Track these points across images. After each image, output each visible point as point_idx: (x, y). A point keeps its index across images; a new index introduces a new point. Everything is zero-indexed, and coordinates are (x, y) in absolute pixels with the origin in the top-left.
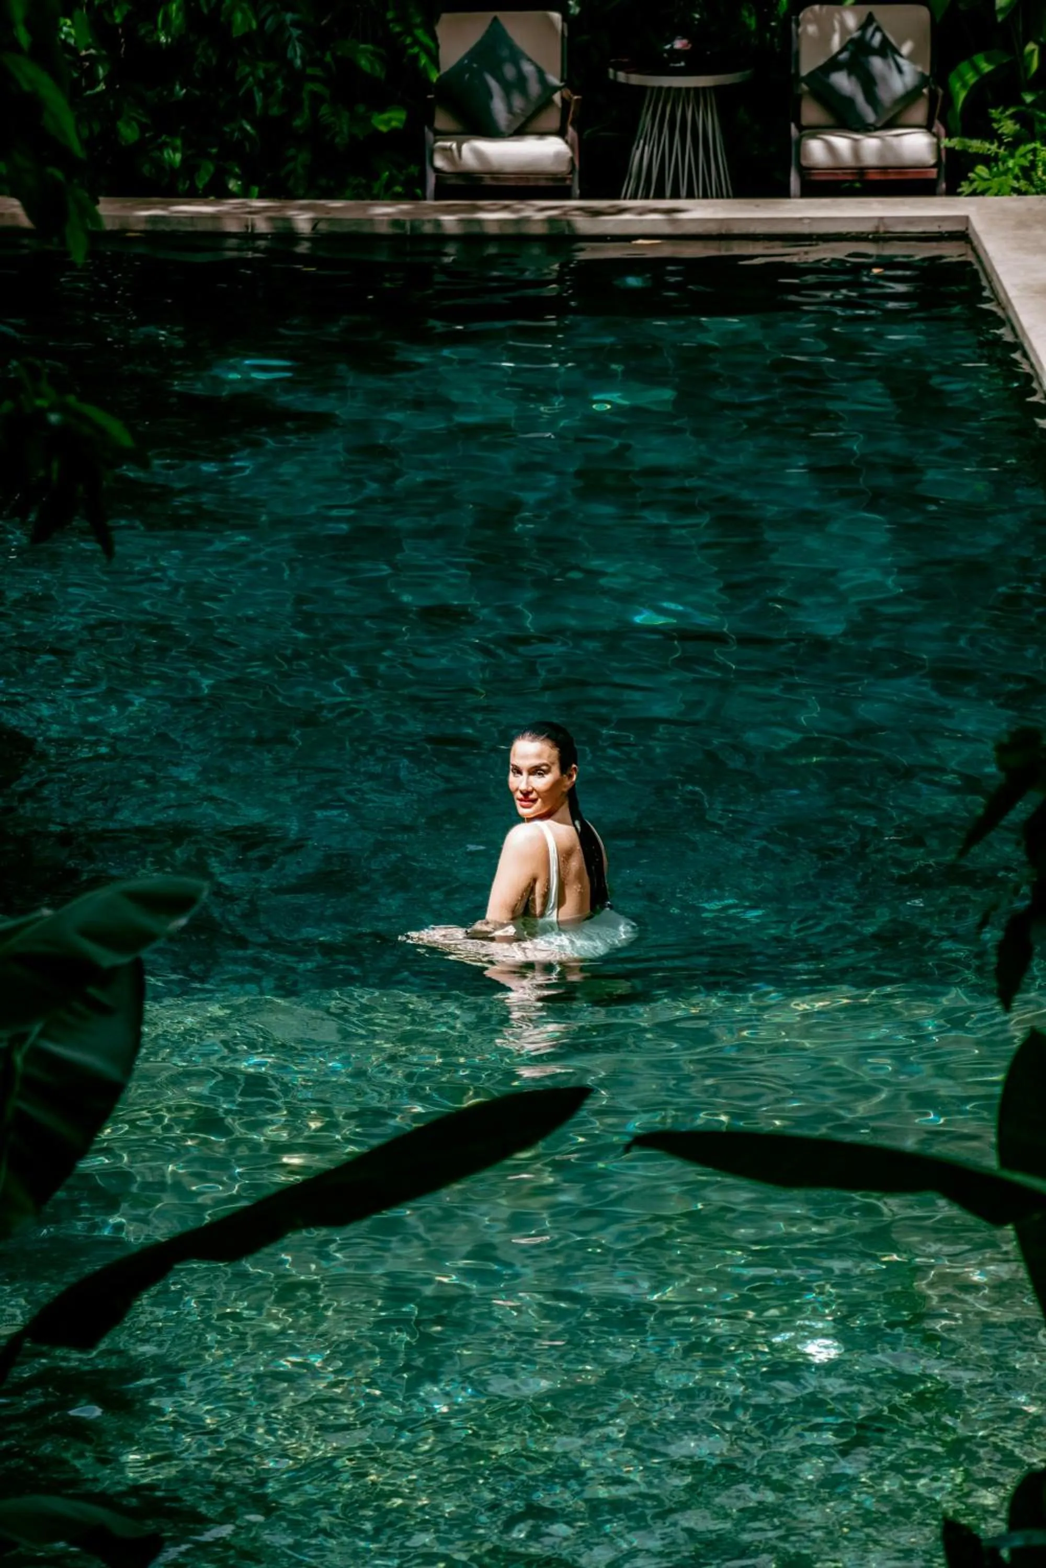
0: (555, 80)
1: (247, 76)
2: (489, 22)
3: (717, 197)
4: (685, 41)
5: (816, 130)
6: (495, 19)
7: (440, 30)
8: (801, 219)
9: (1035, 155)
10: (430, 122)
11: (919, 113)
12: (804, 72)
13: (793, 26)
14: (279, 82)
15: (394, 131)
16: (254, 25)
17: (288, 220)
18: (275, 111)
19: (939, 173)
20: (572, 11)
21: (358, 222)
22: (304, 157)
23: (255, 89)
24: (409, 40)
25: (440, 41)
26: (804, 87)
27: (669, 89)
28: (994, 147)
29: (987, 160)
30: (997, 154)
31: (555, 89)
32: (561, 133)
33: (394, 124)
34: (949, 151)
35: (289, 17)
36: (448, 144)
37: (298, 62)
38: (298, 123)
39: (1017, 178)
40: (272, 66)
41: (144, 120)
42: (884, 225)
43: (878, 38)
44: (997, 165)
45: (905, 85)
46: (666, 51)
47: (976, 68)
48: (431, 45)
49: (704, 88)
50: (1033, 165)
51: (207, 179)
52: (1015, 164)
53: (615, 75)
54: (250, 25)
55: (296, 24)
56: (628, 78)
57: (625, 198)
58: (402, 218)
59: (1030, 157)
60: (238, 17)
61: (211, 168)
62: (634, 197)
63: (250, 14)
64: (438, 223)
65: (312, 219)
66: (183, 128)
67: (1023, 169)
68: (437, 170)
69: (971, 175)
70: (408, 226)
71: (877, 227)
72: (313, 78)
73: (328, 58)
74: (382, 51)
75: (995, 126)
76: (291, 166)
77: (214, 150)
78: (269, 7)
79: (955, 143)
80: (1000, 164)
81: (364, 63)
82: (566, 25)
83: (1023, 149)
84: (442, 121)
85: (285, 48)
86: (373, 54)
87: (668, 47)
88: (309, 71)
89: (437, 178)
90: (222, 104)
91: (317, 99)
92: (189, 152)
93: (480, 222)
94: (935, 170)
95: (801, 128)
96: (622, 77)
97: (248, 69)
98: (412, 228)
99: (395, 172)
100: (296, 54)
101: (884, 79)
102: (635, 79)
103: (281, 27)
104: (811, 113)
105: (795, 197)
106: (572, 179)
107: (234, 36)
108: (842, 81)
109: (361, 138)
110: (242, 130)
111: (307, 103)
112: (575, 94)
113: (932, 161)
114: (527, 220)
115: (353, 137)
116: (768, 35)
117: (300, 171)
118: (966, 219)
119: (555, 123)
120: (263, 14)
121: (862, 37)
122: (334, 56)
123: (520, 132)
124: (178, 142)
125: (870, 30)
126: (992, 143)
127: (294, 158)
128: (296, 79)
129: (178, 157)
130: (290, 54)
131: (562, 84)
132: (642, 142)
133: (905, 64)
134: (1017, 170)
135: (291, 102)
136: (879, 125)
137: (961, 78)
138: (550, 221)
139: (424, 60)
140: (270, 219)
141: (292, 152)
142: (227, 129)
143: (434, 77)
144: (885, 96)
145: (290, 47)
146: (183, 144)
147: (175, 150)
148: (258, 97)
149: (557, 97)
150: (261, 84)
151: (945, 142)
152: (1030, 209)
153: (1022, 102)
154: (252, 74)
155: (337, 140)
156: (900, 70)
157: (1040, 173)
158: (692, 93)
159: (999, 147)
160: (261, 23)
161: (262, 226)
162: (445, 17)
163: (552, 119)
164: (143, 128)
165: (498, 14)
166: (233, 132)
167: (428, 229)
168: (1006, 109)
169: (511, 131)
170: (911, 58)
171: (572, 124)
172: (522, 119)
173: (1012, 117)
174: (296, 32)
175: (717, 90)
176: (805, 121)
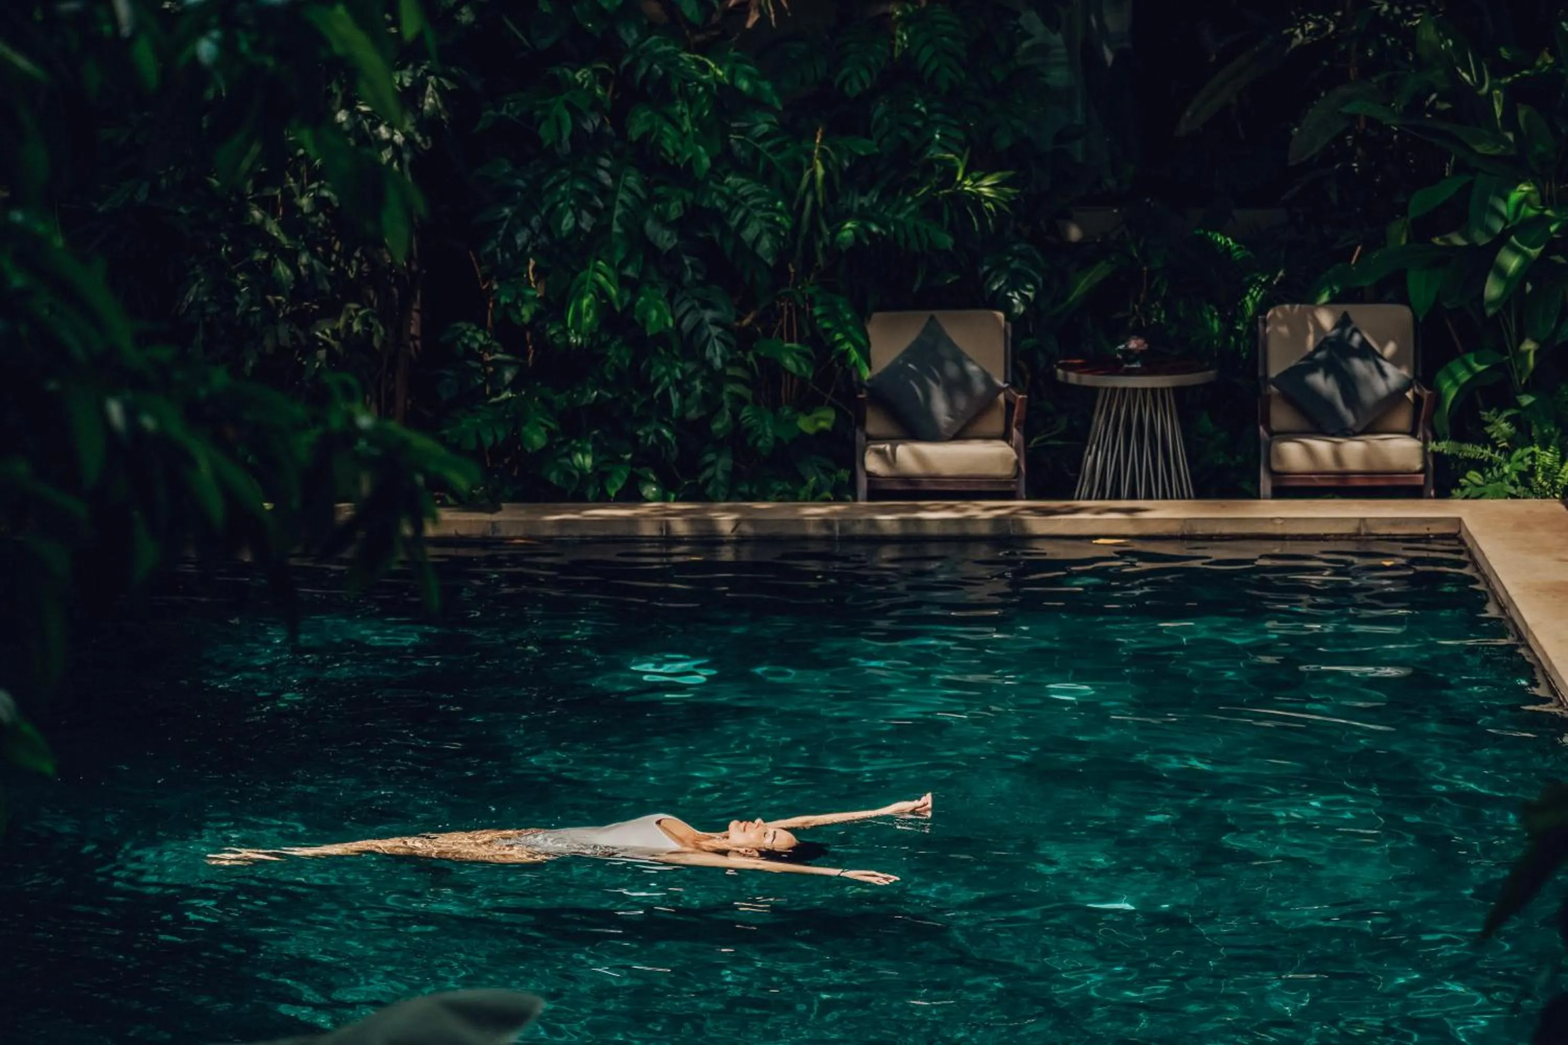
0: (1000, 382)
1: (663, 376)
2: (926, 320)
3: (1178, 498)
4: (1140, 341)
5: (1290, 435)
6: (932, 318)
7: (871, 330)
8: (1272, 519)
9: (1533, 460)
10: (862, 422)
11: (1402, 419)
12: (1273, 374)
13: (1260, 325)
14: (697, 383)
15: (821, 433)
16: (670, 323)
17: (711, 522)
18: (692, 414)
19: (1426, 479)
20: (1016, 310)
21: (783, 522)
22: (725, 462)
23: (671, 389)
24: (838, 336)
25: (872, 340)
26: (1273, 389)
27: (1124, 390)
28: (1487, 452)
29: (1480, 465)
30: (1490, 458)
31: (1000, 390)
32: (1006, 437)
33: (822, 424)
34: (1437, 455)
35: (708, 315)
36: (882, 446)
37: (718, 362)
38: (717, 426)
39: (1513, 483)
40: (690, 367)
41: (552, 426)
42: (1366, 526)
43: (1356, 338)
44: (1491, 471)
45: (1388, 387)
46: (1120, 351)
47: (1469, 369)
48: (863, 341)
49: (1162, 390)
50: (1532, 471)
51: (620, 485)
52: (1511, 469)
53: (1066, 377)
54: (666, 324)
55: (716, 323)
56: (1079, 379)
57: (1078, 499)
58: (830, 518)
59: (1528, 461)
60: (654, 314)
61: (624, 474)
62: (1089, 498)
63: (666, 311)
64: (873, 523)
65: (736, 520)
66: (596, 432)
67: (1521, 474)
68: (870, 475)
69: (1463, 481)
70: (837, 528)
71: (1359, 529)
72: (734, 380)
73: (750, 358)
74: (808, 349)
75: (1489, 430)
76: (708, 472)
77: (628, 456)
78: (686, 306)
79: (1444, 447)
80: (1495, 469)
81: (789, 362)
82: (1009, 325)
83: (1518, 453)
84: (875, 424)
85: (703, 348)
86: (799, 353)
87: (1122, 347)
88: (730, 372)
89: (869, 482)
90: (635, 407)
91: (740, 401)
92: (601, 459)
93: (920, 521)
94: (1422, 476)
95: (1272, 433)
96: (1073, 378)
97: (663, 369)
98: (842, 529)
99: (822, 477)
100: (716, 354)
101: (1367, 381)
102: (1088, 380)
103: (699, 326)
104: (1281, 417)
105: (1266, 498)
106: (1017, 484)
107: (649, 334)
108: (1320, 381)
109: (786, 441)
110: (658, 433)
111: (727, 405)
112: (1020, 393)
113: (1418, 466)
114: (971, 520)
115: (777, 439)
116: (1233, 339)
117: (720, 476)
118: (1459, 520)
119: (999, 427)
120: (679, 314)
121: (1340, 337)
122: (757, 357)
123: (960, 435)
124: (589, 447)
125: (1348, 331)
126: (1485, 447)
127: (712, 464)
128: (716, 379)
129: (588, 461)
130: (708, 353)
131: (1006, 385)
132: (1094, 447)
133: (1388, 368)
134: (1514, 476)
135: (712, 405)
136: (1358, 429)
137: (1452, 376)
138: (997, 520)
139: (855, 356)
140: (692, 521)
141: (710, 457)
142: (641, 433)
143: (867, 374)
144: (1367, 397)
145: (709, 347)
146: (594, 449)
147: (584, 452)
148: (675, 398)
149: (1001, 397)
150: (678, 384)
151: (1432, 446)
152: (1529, 512)
153: (1518, 405)
154: (668, 373)
155: (760, 443)
156: (1383, 375)
157: (1540, 479)
158: (1149, 393)
159: (1493, 452)
160: (678, 323)
161: (680, 527)
162: (876, 316)
163: (996, 422)
164: (551, 434)
165: (936, 313)
166: (647, 435)
167: (859, 530)
168: (1500, 412)
169: (951, 435)
170: (1395, 360)
171: (1016, 426)
172: (963, 422)
173: (1507, 420)
174: (715, 331)
175: (1179, 392)
176: (1274, 427)
